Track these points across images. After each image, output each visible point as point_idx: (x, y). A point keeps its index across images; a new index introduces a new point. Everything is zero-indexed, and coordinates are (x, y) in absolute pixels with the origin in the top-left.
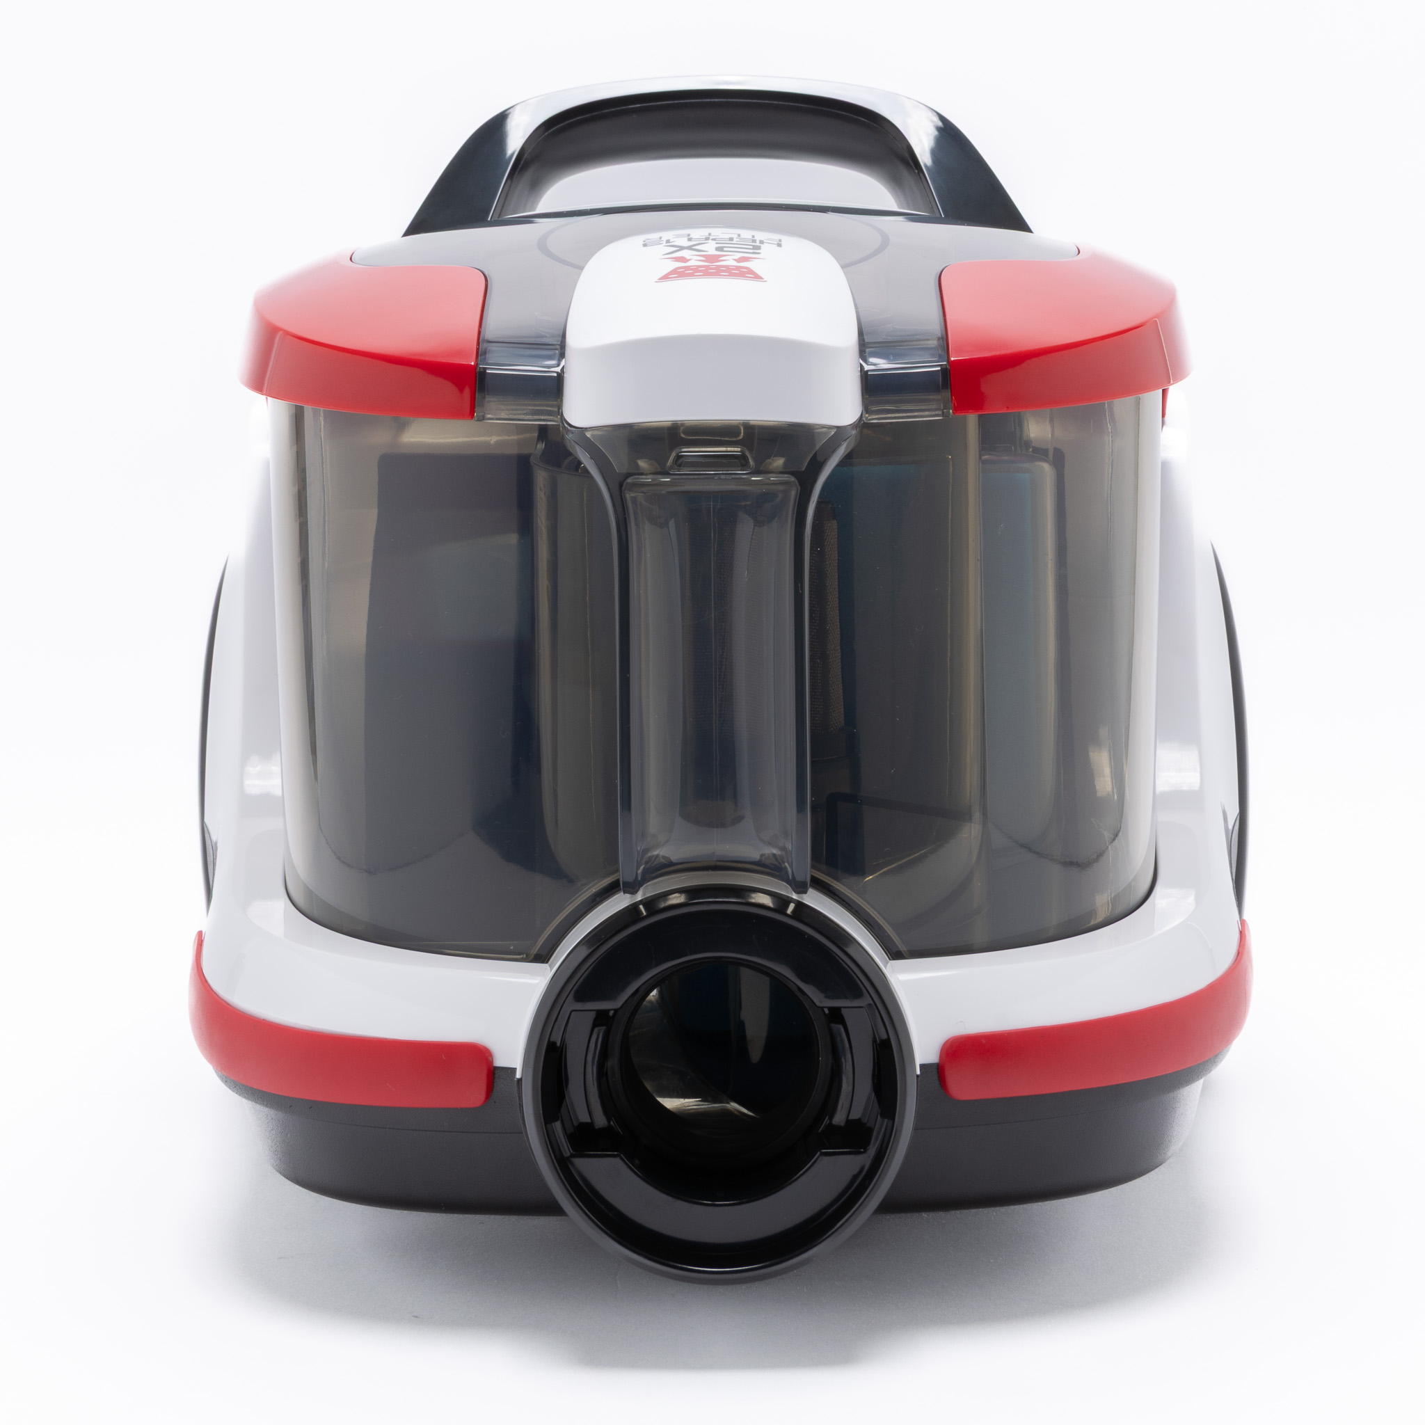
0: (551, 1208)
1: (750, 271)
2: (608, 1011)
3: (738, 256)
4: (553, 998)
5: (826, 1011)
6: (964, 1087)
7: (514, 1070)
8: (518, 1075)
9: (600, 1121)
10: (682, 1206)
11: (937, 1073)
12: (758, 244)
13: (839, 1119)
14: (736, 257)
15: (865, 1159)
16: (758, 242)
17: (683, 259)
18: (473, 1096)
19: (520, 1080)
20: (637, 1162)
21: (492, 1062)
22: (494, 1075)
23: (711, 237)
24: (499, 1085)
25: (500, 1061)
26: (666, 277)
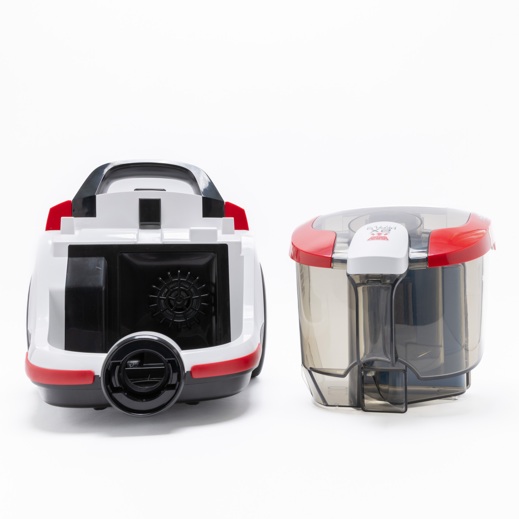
0: (109, 406)
1: (386, 238)
2: (120, 362)
3: (385, 233)
4: (107, 359)
5: (167, 361)
6: (196, 376)
7: (99, 376)
8: (100, 376)
9: (118, 385)
10: (136, 402)
11: (190, 373)
12: (390, 229)
13: (169, 383)
14: (384, 234)
15: (174, 391)
16: (391, 228)
17: (373, 234)
18: (90, 382)
19: (100, 377)
20: (126, 394)
21: (94, 374)
22: (95, 377)
23: (381, 227)
24: (96, 379)
25: (96, 374)
26: (369, 240)
